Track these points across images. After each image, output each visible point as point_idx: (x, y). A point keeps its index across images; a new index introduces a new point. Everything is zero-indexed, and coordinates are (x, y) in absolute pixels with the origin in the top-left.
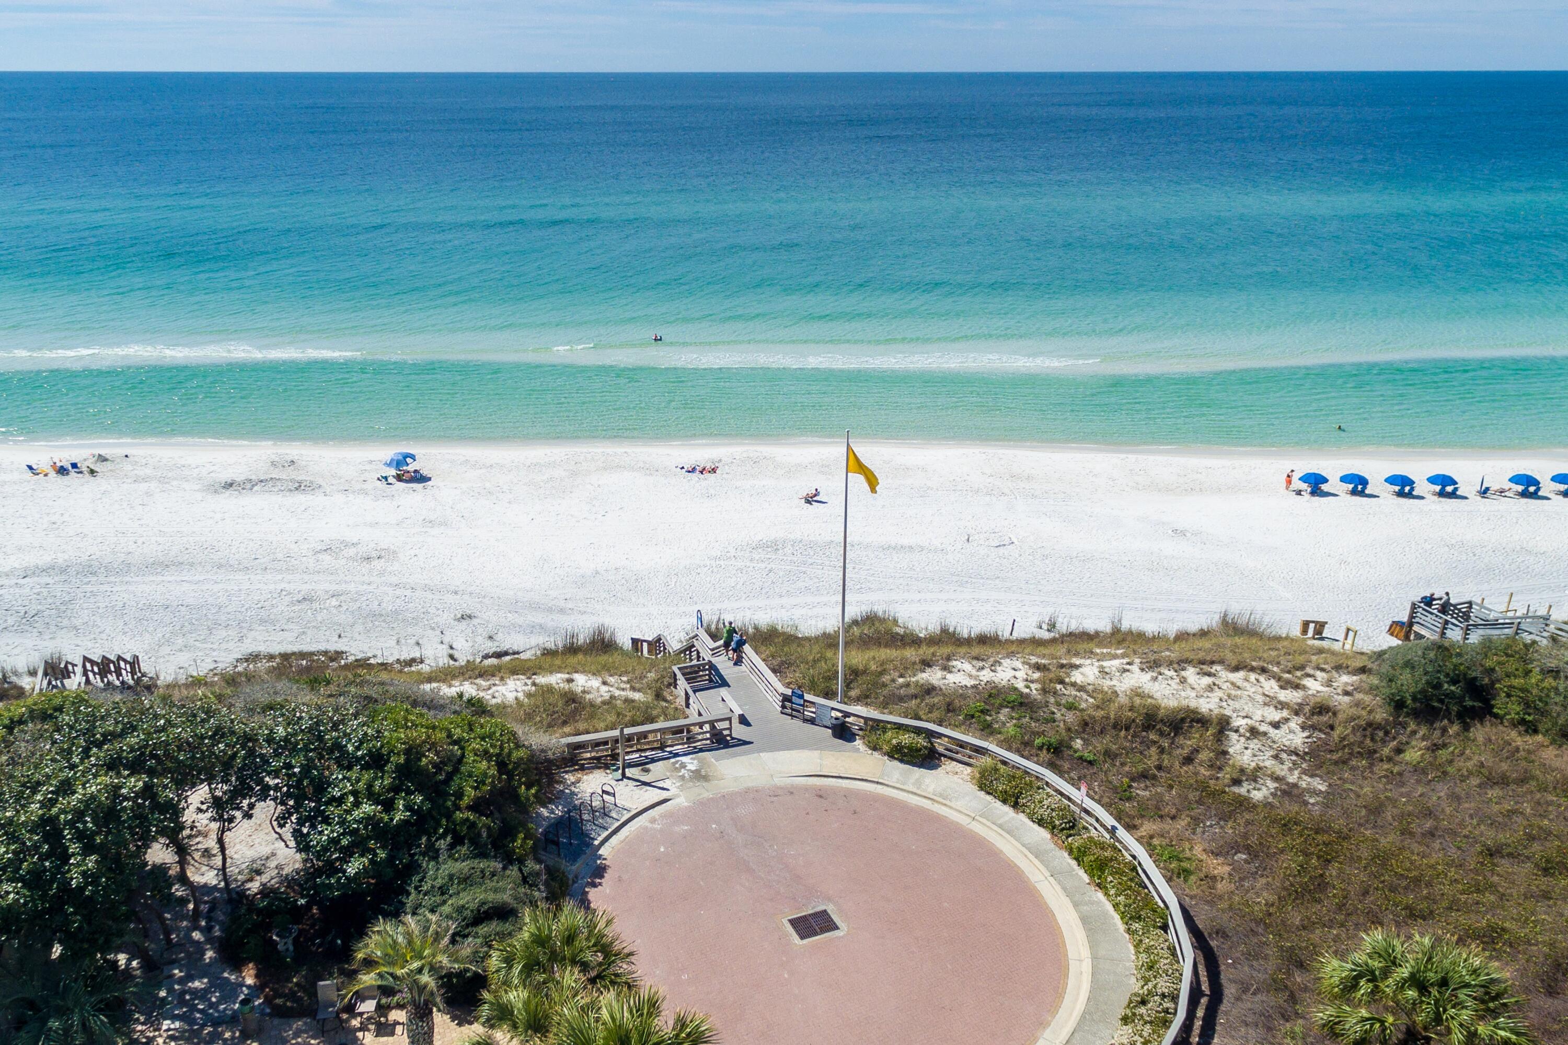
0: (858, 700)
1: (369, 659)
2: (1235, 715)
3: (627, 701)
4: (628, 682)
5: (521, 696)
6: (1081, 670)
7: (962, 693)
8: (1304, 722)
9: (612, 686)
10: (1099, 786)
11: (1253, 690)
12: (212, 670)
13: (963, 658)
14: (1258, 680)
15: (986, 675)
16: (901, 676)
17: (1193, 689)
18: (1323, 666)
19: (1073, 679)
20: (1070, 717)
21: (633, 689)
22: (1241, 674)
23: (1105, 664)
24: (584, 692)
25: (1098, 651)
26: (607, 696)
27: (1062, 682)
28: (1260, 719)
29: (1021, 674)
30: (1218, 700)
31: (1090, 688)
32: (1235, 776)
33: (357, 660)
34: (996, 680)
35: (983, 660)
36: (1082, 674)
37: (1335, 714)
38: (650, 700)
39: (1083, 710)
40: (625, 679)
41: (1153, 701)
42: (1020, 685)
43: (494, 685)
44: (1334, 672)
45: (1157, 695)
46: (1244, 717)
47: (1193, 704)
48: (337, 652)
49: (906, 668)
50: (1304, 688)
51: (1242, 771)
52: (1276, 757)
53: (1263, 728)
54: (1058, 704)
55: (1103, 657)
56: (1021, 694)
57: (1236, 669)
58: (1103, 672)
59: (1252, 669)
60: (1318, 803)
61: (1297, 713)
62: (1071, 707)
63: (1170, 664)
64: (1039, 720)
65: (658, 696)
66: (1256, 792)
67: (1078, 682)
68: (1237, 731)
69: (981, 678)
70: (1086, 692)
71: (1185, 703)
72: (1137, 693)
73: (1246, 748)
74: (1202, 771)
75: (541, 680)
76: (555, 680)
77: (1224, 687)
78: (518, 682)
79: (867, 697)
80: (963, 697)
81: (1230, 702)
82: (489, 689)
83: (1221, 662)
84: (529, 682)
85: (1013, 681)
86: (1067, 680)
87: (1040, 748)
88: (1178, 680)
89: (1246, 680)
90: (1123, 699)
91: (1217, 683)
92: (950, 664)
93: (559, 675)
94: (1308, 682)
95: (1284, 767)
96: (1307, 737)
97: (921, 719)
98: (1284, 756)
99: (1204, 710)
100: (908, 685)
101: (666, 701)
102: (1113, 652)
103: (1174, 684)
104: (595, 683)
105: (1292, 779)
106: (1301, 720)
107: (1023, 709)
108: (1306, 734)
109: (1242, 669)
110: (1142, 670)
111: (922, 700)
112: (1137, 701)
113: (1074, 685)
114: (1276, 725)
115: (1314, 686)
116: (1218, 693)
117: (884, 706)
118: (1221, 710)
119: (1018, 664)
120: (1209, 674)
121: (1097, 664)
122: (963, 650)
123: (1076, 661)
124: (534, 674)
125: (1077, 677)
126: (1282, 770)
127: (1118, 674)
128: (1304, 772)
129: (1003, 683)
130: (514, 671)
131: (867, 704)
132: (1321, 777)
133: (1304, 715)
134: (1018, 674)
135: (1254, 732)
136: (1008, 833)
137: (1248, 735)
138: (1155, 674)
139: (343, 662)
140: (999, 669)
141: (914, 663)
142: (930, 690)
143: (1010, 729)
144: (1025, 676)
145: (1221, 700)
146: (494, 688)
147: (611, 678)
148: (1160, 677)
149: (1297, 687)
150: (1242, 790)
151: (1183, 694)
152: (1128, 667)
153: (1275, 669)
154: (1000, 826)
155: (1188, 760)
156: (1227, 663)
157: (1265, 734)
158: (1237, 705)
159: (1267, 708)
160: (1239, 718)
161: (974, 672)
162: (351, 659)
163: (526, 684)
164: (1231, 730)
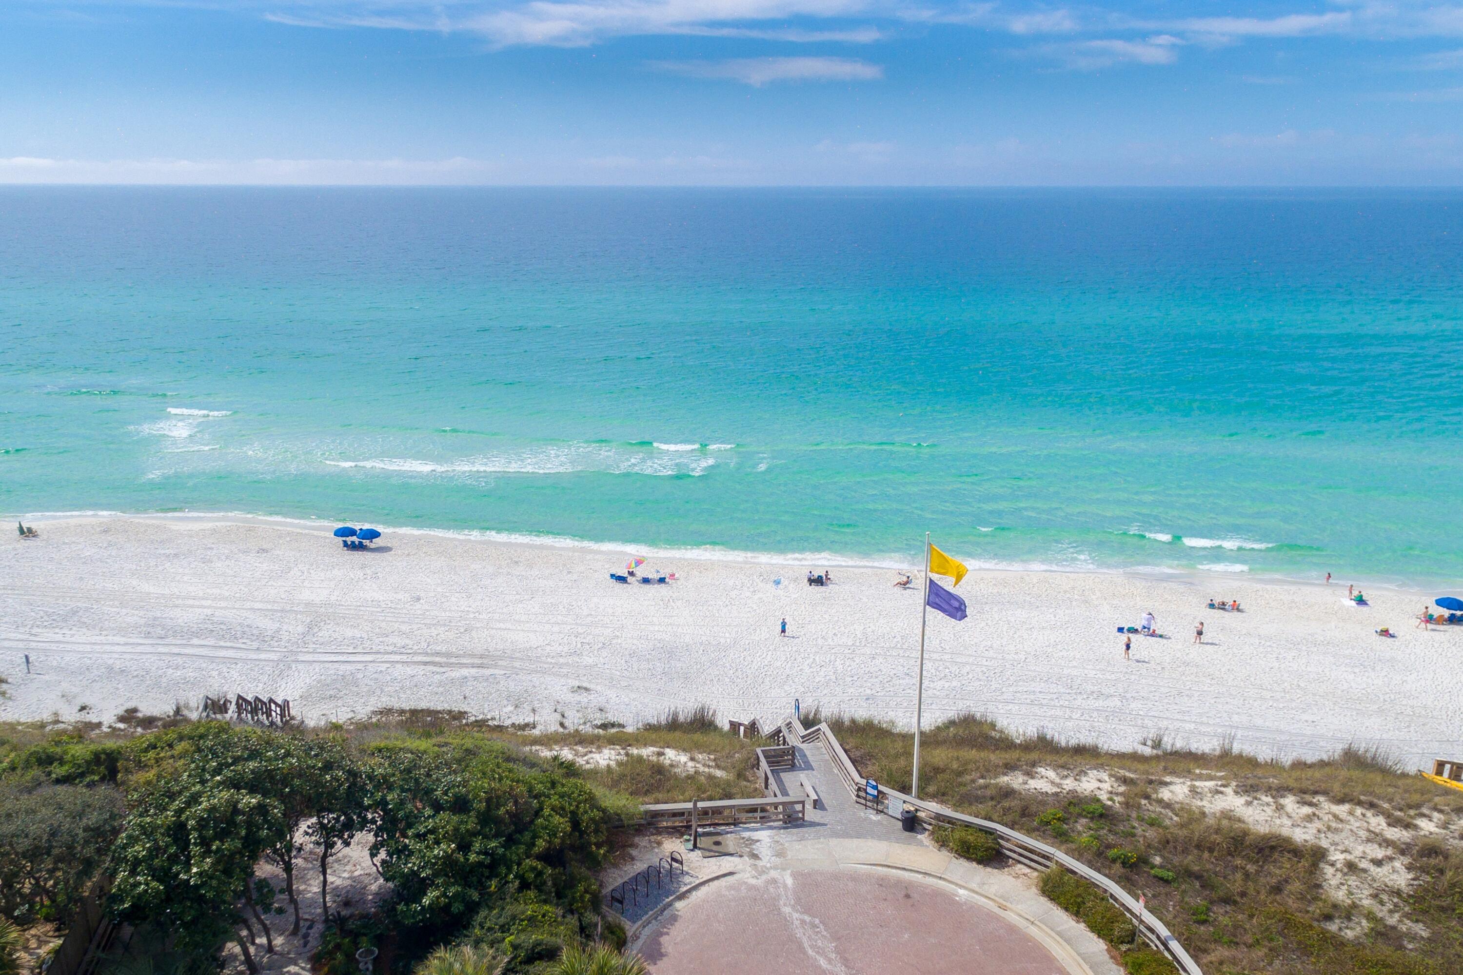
0: (933, 797)
1: (488, 720)
2: (1333, 848)
3: (710, 777)
4: (715, 760)
5: (613, 764)
6: (1172, 787)
7: (1042, 799)
8: (1410, 863)
9: (699, 762)
10: (1174, 906)
11: (1358, 824)
12: (350, 719)
13: (1050, 765)
14: (1364, 815)
15: (1069, 784)
16: (982, 777)
17: (1290, 817)
18: (1443, 808)
19: (1160, 796)
20: (1151, 833)
21: (718, 767)
22: (1346, 807)
23: (1197, 783)
24: (672, 766)
25: (1197, 771)
26: (692, 771)
27: (1147, 797)
28: (1361, 855)
29: (1106, 786)
30: (1315, 831)
31: (1177, 806)
32: (1326, 911)
33: (476, 721)
34: (1079, 789)
35: (1068, 769)
36: (1171, 791)
37: (1446, 857)
38: (732, 778)
39: (1166, 828)
40: (712, 757)
41: (1243, 826)
42: (1104, 797)
43: (591, 752)
44: (1453, 814)
45: (1250, 820)
46: (1343, 852)
47: (1286, 832)
48: (460, 712)
49: (988, 771)
50: (1416, 827)
51: (1335, 906)
52: (1375, 896)
53: (1363, 864)
54: (1141, 820)
55: (1200, 777)
56: (1104, 806)
57: (1341, 801)
58: (1193, 790)
59: (1360, 803)
60: (1416, 950)
61: (1403, 853)
62: (1152, 823)
63: (1269, 789)
64: (1118, 833)
65: (740, 775)
66: (1348, 932)
67: (1165, 798)
68: (1332, 865)
69: (1065, 787)
70: (1173, 810)
71: (1275, 830)
72: (1227, 815)
73: (1342, 884)
74: (1290, 901)
75: (634, 751)
76: (647, 752)
77: (1326, 818)
78: (613, 752)
79: (943, 795)
80: (1043, 803)
81: (1329, 835)
82: (586, 755)
83: (1325, 793)
84: (622, 752)
85: (1097, 793)
86: (1154, 796)
87: (1114, 861)
88: (1274, 807)
89: (1351, 813)
90: (1210, 821)
91: (1317, 813)
92: (1035, 770)
93: (652, 749)
94: (1422, 823)
95: (1383, 908)
96: (1413, 879)
97: (992, 821)
98: (1385, 897)
99: (1299, 840)
100: (986, 787)
101: (749, 781)
102: (1213, 774)
103: (1269, 811)
104: (683, 758)
105: (1393, 920)
106: (1407, 860)
107: (1103, 821)
108: (1411, 876)
109: (1348, 802)
110: (1236, 793)
111: (999, 803)
112: (1225, 822)
113: (1160, 801)
114: (1378, 863)
115: (1428, 826)
116: (1317, 824)
117: (958, 805)
118: (1317, 841)
119: (1105, 776)
120: (1311, 804)
121: (1189, 783)
122: (1049, 758)
123: (1168, 779)
124: (629, 745)
125: (1165, 794)
126: (1381, 911)
127: (1210, 795)
128: (1407, 916)
129: (1087, 793)
130: (612, 741)
131: (942, 802)
132: (1424, 923)
133: (1411, 856)
134: (1102, 785)
135: (1351, 867)
136: (1065, 941)
137: (1345, 870)
138: (1249, 799)
139: (464, 721)
140: (1084, 779)
141: (997, 766)
142: (1008, 793)
143: (1085, 838)
144: (1110, 789)
145: (1319, 831)
146: (590, 756)
147: (700, 756)
148: (1256, 802)
149: (1407, 826)
150: (1333, 927)
151: (1278, 822)
152: (1222, 789)
153: (1386, 806)
154: (1059, 934)
155: (1277, 889)
156: (1331, 794)
157: (1365, 871)
158: (1337, 838)
159: (1370, 844)
160: (1337, 852)
161: (1057, 780)
162: (473, 719)
163: (619, 754)
164: (1327, 863)
